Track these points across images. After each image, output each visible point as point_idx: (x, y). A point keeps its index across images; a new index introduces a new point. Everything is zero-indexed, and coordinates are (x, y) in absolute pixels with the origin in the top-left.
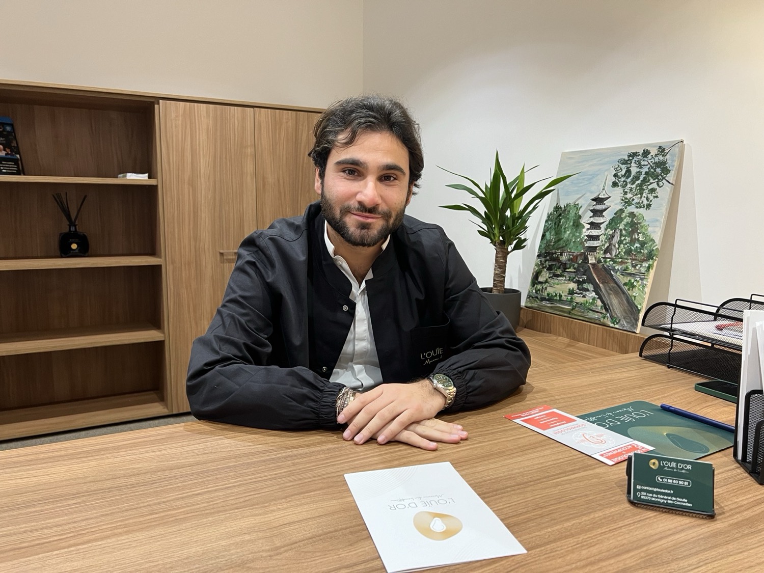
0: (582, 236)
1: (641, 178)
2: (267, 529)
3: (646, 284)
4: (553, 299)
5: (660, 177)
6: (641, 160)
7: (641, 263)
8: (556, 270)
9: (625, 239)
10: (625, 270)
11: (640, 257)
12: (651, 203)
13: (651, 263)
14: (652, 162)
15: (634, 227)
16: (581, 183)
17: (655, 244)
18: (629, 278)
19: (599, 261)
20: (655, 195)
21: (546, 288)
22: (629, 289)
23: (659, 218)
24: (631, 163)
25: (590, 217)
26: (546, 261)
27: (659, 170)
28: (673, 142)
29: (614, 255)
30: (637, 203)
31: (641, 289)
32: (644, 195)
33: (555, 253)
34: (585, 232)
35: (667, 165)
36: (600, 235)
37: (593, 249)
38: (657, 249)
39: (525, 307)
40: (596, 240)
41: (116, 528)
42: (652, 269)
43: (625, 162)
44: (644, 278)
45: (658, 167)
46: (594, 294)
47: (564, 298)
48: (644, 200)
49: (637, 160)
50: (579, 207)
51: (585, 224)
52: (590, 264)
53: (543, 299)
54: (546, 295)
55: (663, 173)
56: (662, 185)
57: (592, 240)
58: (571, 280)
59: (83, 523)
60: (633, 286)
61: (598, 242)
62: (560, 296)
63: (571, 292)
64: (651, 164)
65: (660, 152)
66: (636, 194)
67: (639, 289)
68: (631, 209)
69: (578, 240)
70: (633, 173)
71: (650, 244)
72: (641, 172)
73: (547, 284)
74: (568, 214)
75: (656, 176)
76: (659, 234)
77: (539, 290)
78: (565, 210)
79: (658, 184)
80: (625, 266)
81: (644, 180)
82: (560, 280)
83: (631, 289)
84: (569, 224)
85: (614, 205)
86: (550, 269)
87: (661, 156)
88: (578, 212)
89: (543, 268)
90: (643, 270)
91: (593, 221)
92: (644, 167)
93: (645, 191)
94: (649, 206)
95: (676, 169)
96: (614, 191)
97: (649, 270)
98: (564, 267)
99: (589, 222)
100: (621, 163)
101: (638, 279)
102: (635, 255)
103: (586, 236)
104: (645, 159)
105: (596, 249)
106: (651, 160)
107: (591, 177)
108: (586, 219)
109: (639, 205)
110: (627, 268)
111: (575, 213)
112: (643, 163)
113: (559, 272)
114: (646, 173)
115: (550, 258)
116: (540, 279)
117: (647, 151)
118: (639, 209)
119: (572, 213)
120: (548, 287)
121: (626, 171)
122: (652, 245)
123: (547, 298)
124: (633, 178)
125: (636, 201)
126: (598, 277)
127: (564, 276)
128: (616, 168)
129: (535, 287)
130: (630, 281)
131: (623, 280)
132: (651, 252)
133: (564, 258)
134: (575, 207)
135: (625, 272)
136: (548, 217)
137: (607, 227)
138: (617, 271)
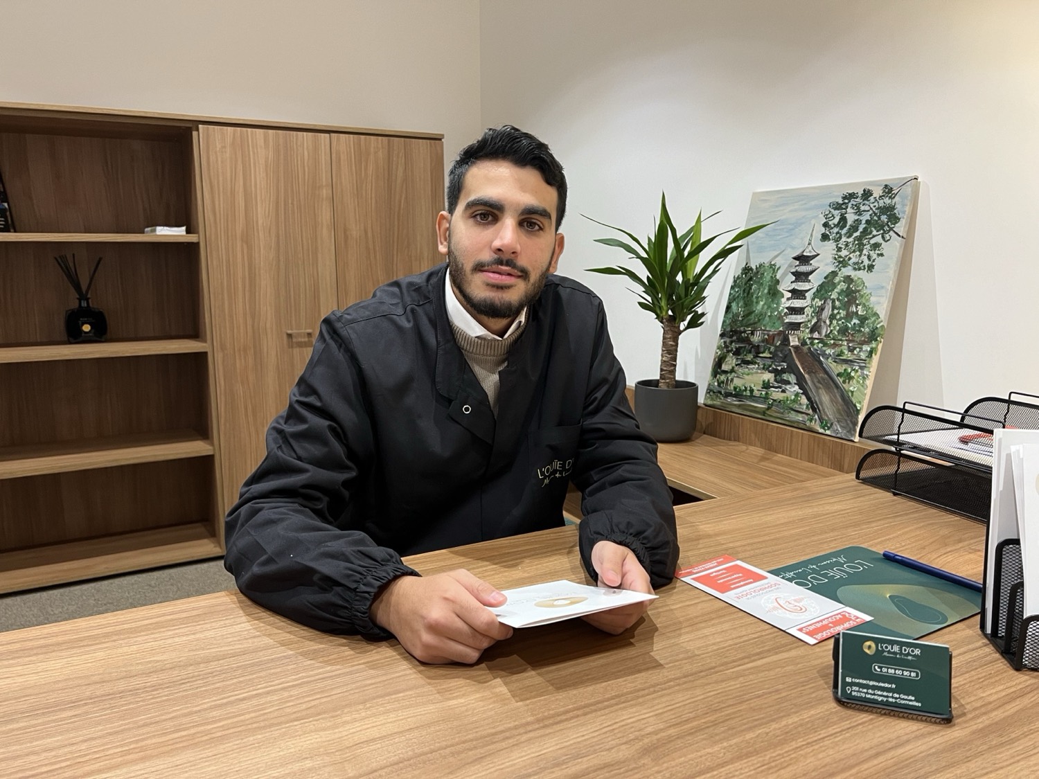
0: (781, 308)
1: (861, 228)
2: (336, 752)
3: (867, 375)
4: (742, 395)
5: (886, 228)
6: (860, 204)
7: (860, 346)
8: (746, 355)
9: (838, 313)
10: (839, 355)
11: (858, 338)
12: (874, 264)
13: (874, 346)
14: (875, 206)
15: (852, 295)
16: (779, 235)
17: (880, 320)
18: (844, 366)
19: (804, 343)
20: (879, 252)
21: (732, 380)
22: (844, 382)
23: (884, 285)
24: (847, 207)
25: (792, 283)
26: (731, 342)
27: (884, 218)
28: (904, 178)
29: (824, 334)
30: (855, 264)
31: (861, 382)
32: (865, 252)
33: (745, 332)
34: (785, 303)
35: (895, 211)
36: (805, 307)
37: (796, 326)
38: (883, 326)
39: (703, 406)
40: (800, 314)
41: (128, 752)
42: (876, 354)
43: (838, 207)
44: (865, 367)
45: (883, 214)
46: (797, 387)
47: (756, 393)
48: (865, 258)
49: (855, 203)
50: (777, 268)
51: (784, 292)
52: (792, 346)
53: (728, 395)
54: (732, 388)
55: (891, 222)
56: (888, 238)
57: (795, 314)
58: (766, 368)
59: (83, 746)
60: (850, 378)
61: (802, 316)
62: (752, 391)
63: (766, 386)
64: (874, 209)
65: (886, 193)
66: (854, 251)
67: (858, 382)
68: (848, 271)
69: (776, 314)
70: (850, 222)
71: (873, 319)
72: (861, 221)
73: (733, 374)
74: (761, 278)
75: (880, 227)
76: (885, 306)
77: (723, 382)
78: (758, 272)
79: (883, 237)
80: (840, 350)
81: (865, 232)
82: (751, 369)
83: (847, 381)
84: (763, 291)
85: (823, 265)
86: (737, 353)
87: (888, 198)
88: (775, 276)
89: (728, 352)
90: (863, 356)
91: (796, 288)
92: (865, 213)
93: (865, 247)
94: (871, 268)
95: (907, 217)
96: (825, 246)
97: (871, 356)
98: (757, 350)
99: (790, 289)
100: (833, 208)
101: (857, 368)
102: (852, 335)
103: (787, 308)
104: (866, 202)
105: (800, 327)
106: (874, 204)
107: (791, 227)
108: (787, 284)
109: (857, 266)
110: (841, 353)
111: (771, 277)
112: (862, 208)
113: (749, 357)
114: (868, 222)
115: (737, 339)
116: (725, 367)
117: (869, 191)
118: (857, 272)
119: (767, 277)
120: (735, 379)
121: (840, 219)
122: (875, 321)
123: (734, 393)
124: (850, 229)
125: (854, 260)
126: (802, 364)
127: (756, 363)
128: (827, 215)
129: (718, 377)
130: (845, 370)
131: (837, 369)
132: (874, 331)
133: (756, 338)
134: (771, 267)
135: (838, 359)
136: (735, 281)
137: (815, 296)
138: (828, 356)
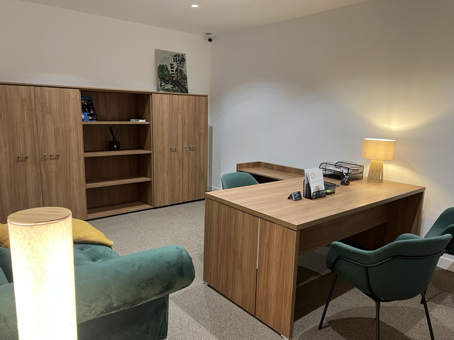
3: (187, 85)
7: (185, 80)
9: (180, 74)
15: (181, 72)
16: (166, 59)
18: (184, 83)
22: (184, 86)
29: (179, 78)
34: (171, 73)
37: (174, 77)
46: (177, 87)
47: (171, 89)
52: (174, 80)
58: (171, 84)
62: (170, 89)
63: (172, 88)
68: (180, 68)
71: (186, 76)
78: (163, 66)
81: (181, 62)
84: (165, 70)
85: (175, 66)
86: (164, 82)
94: (183, 67)
97: (187, 81)
99: (170, 70)
113: (167, 83)
119: (165, 67)
126: (177, 83)
133: (167, 79)
136: (158, 67)
137: (176, 71)
138: (181, 82)
